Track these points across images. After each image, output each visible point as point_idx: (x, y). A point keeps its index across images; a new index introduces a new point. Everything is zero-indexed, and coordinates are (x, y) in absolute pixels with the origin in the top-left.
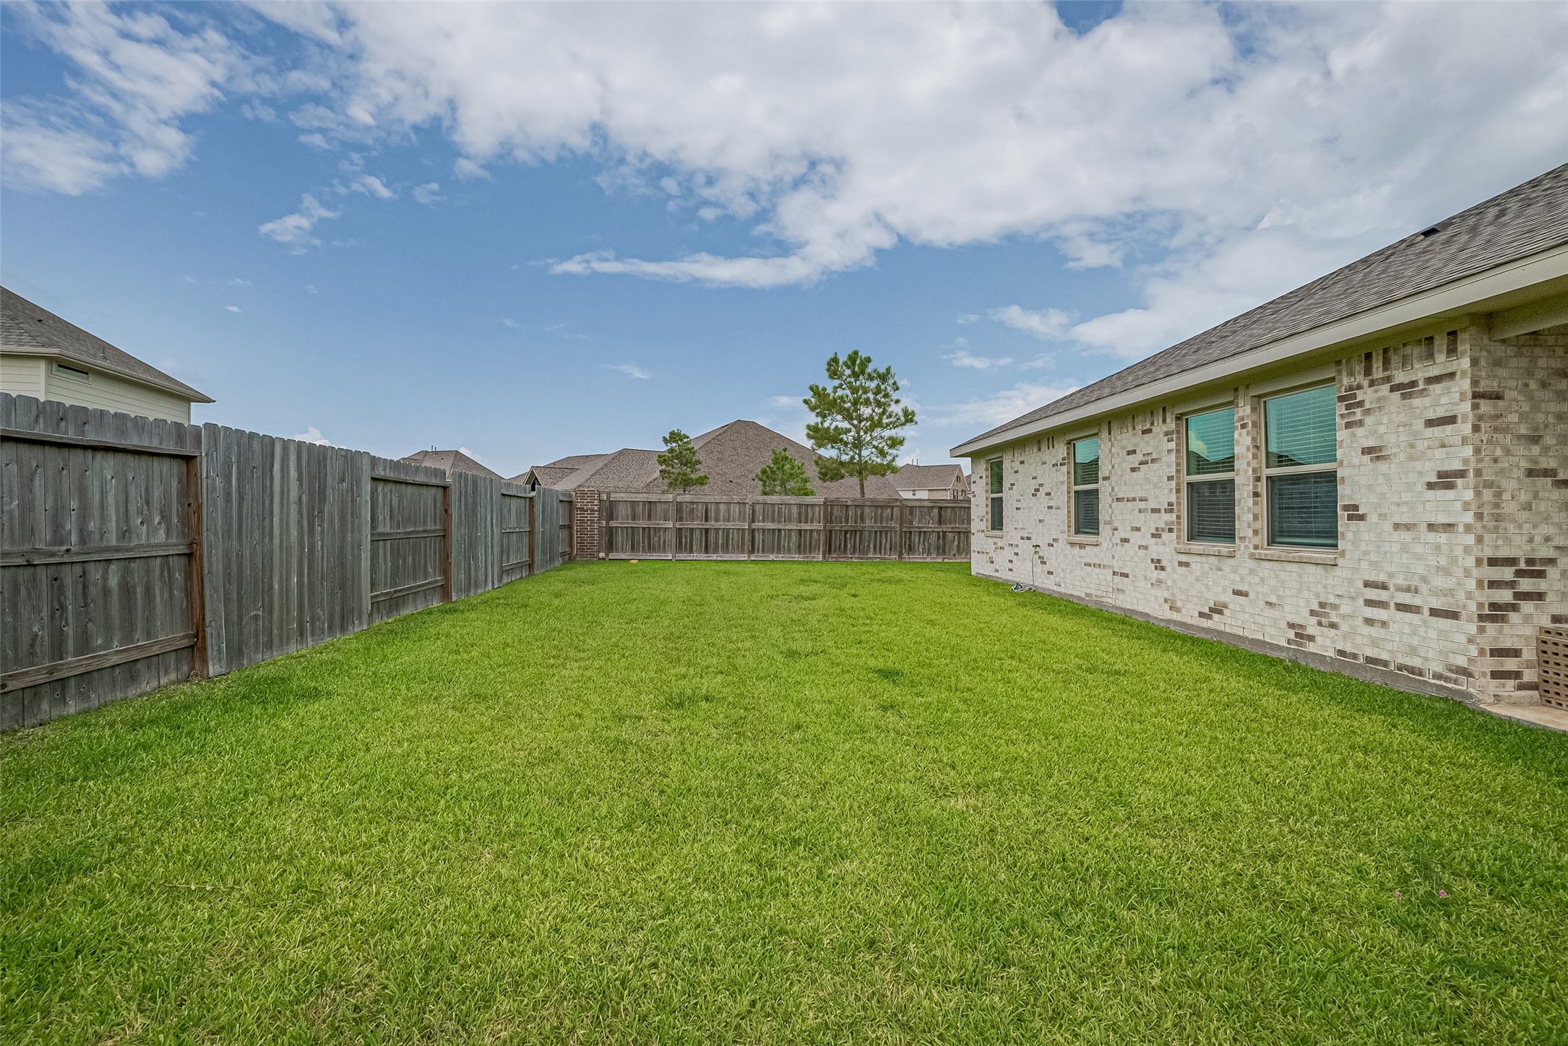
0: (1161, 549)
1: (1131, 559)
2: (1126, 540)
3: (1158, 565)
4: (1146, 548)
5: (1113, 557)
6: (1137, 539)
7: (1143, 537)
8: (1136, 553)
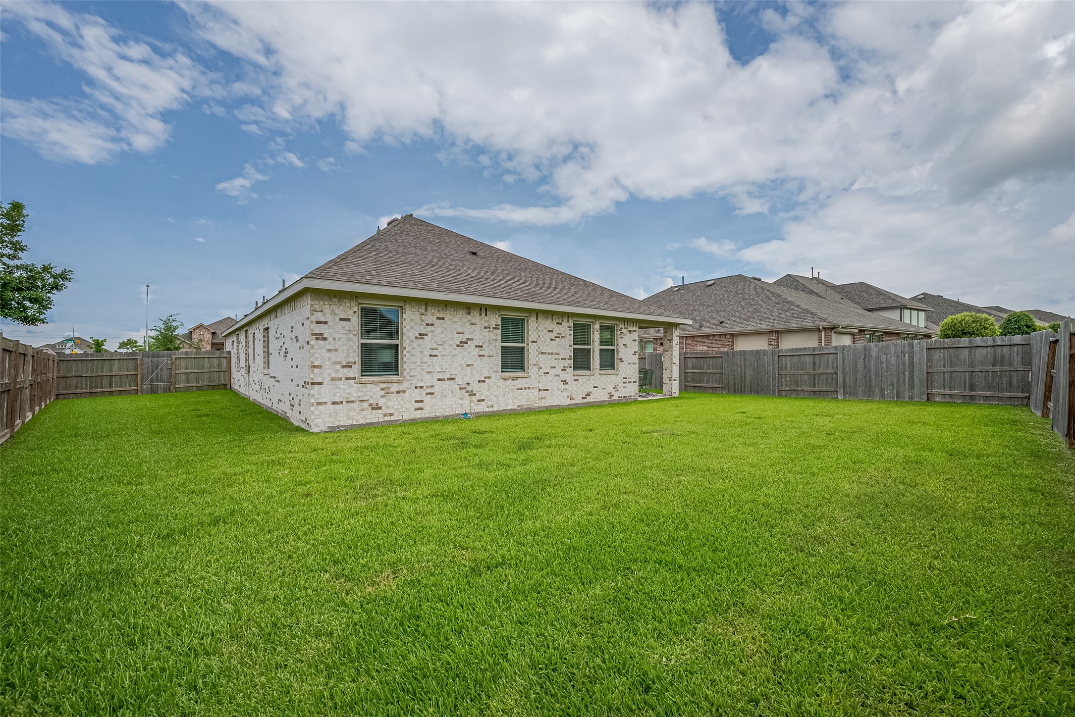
0: (566, 375)
1: (550, 382)
2: (548, 373)
3: (565, 382)
4: (558, 376)
5: (539, 382)
6: (553, 372)
7: (557, 370)
8: (553, 378)
